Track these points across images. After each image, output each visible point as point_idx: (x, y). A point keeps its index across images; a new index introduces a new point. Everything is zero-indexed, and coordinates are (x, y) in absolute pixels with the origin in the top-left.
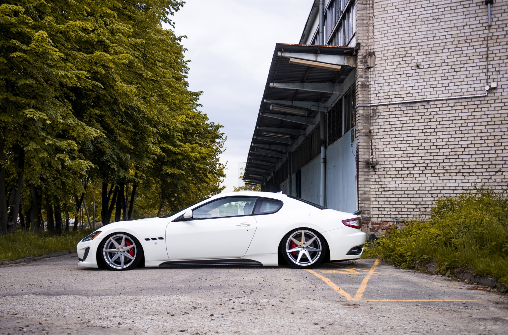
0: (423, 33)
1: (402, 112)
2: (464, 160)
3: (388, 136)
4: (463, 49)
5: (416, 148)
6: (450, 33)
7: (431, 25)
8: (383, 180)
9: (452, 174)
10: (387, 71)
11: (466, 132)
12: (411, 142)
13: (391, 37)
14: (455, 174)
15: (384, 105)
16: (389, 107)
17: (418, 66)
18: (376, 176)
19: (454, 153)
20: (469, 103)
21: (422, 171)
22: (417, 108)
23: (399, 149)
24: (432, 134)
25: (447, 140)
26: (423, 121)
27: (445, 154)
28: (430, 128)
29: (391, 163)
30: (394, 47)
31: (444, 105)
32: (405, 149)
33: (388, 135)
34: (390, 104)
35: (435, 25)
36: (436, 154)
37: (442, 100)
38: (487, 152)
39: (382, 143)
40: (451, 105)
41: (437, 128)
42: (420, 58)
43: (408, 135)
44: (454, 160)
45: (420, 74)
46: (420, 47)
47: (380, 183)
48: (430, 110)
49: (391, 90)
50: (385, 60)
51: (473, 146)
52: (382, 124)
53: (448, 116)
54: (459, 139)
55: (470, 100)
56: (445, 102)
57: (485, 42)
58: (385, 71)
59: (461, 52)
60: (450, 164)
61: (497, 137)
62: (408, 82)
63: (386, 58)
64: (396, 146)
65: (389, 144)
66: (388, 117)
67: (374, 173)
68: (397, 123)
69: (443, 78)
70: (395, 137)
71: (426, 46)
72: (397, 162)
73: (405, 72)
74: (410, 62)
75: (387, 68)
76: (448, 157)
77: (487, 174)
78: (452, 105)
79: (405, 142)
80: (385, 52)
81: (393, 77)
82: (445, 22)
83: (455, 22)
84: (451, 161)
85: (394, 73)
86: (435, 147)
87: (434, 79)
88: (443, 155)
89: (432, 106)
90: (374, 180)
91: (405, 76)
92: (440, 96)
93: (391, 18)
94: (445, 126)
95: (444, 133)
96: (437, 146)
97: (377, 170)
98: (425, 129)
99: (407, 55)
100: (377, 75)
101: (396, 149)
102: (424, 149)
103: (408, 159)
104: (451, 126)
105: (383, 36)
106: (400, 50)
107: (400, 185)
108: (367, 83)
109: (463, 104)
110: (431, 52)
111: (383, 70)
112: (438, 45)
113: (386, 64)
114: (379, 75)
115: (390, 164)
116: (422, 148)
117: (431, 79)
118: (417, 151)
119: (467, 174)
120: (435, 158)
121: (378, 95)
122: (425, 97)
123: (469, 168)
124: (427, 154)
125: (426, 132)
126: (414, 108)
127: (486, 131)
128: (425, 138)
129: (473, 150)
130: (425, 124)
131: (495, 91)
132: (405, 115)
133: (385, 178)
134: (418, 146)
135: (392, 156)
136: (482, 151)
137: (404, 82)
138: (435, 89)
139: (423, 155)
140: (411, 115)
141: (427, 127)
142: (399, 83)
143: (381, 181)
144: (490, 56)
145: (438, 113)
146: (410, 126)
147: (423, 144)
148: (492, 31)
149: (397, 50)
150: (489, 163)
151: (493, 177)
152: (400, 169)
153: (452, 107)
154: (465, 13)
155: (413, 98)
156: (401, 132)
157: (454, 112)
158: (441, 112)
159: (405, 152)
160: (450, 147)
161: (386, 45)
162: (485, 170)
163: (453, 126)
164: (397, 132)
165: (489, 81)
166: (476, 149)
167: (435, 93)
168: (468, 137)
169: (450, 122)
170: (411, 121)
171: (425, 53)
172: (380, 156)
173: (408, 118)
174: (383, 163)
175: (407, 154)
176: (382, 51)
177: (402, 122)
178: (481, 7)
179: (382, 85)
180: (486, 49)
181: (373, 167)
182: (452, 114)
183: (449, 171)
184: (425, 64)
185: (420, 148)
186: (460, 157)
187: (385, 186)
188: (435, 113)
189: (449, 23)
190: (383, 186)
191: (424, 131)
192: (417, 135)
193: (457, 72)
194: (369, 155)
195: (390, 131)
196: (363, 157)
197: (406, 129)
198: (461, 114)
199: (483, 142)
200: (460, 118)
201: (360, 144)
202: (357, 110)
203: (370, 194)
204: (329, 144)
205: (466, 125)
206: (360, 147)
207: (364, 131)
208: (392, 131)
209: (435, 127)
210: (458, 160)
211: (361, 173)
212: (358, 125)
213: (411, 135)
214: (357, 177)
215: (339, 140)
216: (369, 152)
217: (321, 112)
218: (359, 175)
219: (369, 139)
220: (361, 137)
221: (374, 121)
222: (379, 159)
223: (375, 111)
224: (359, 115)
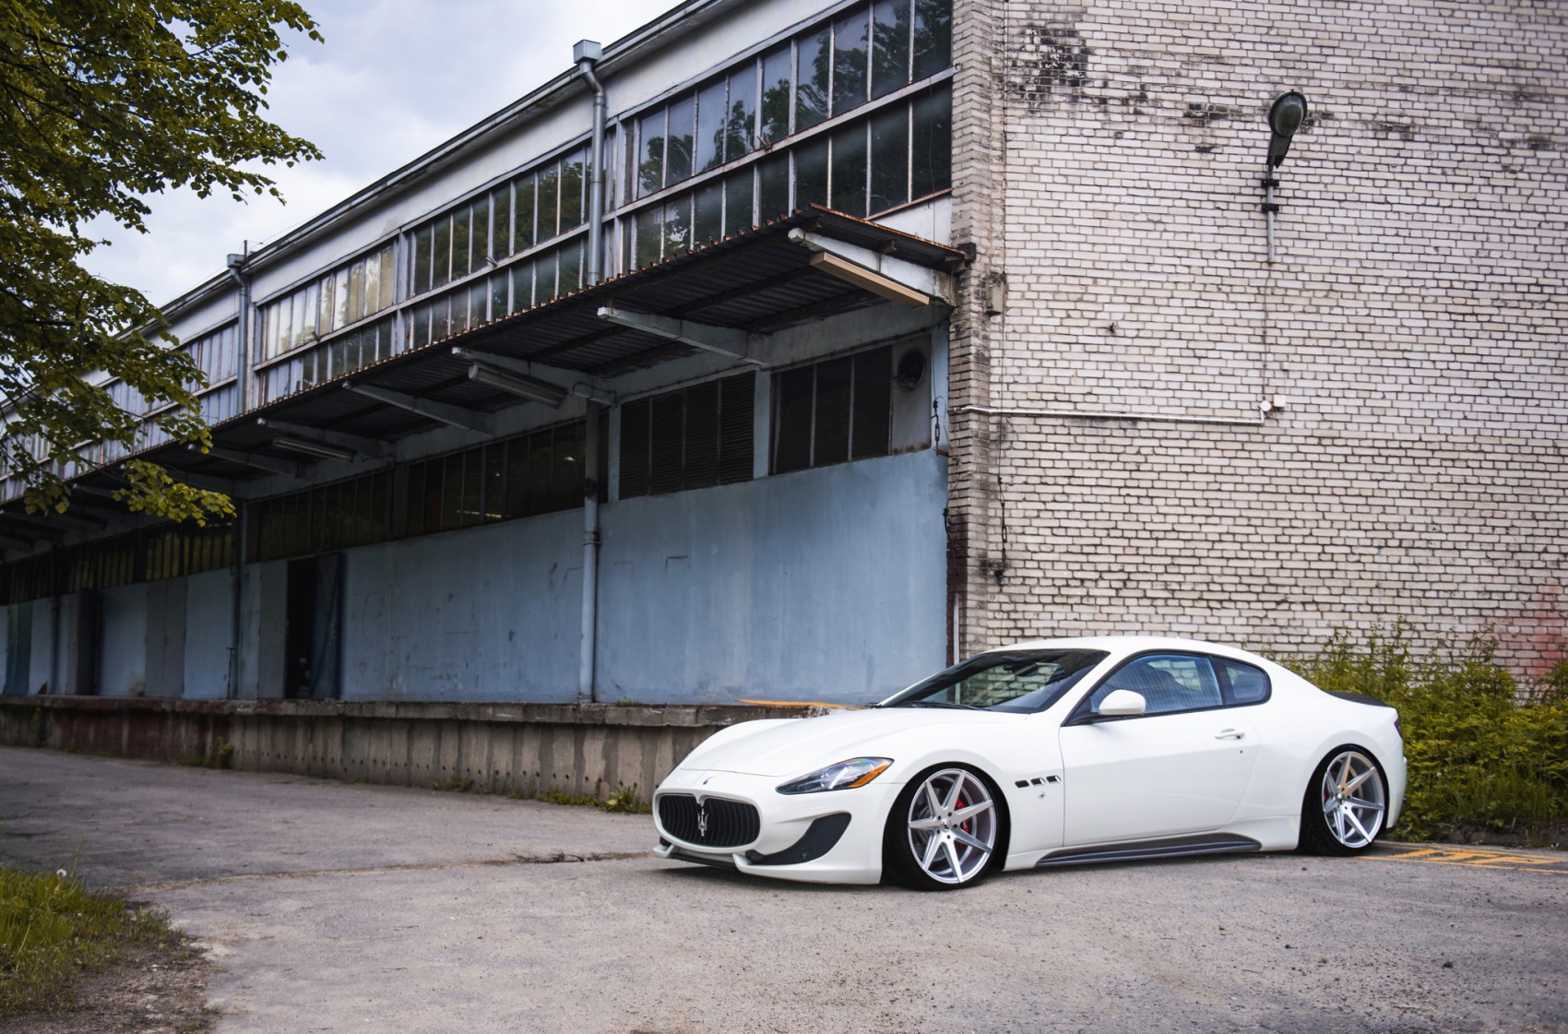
0: (1124, 250)
1: (1071, 439)
2: (1212, 570)
3: (1035, 497)
4: (1213, 305)
5: (1104, 533)
6: (1185, 261)
7: (1143, 234)
8: (1020, 607)
9: (1184, 603)
10: (1038, 329)
11: (1217, 504)
12: (1091, 516)
13: (1048, 245)
14: (1190, 603)
15: (1027, 415)
16: (1040, 421)
17: (1111, 329)
18: (1003, 598)
19: (1189, 553)
20: (1226, 437)
21: (1117, 590)
22: (1107, 432)
23: (1062, 532)
24: (1142, 501)
25: (1174, 519)
26: (1120, 466)
27: (1169, 552)
28: (1138, 487)
29: (1042, 565)
30: (1055, 271)
31: (1170, 435)
32: (1076, 532)
33: (1035, 492)
34: (1041, 416)
35: (1152, 235)
36: (1149, 552)
37: (1167, 421)
38: (1260, 555)
39: (1022, 513)
40: (1186, 435)
41: (1152, 487)
42: (1116, 312)
43: (1086, 499)
44: (1190, 570)
45: (1117, 350)
46: (1117, 283)
47: (1013, 616)
48: (1138, 442)
49: (1046, 380)
50: (1033, 300)
51: (1230, 538)
52: (1022, 463)
53: (1179, 460)
54: (1202, 520)
55: (1226, 429)
56: (1172, 426)
57: (1260, 299)
58: (1032, 329)
59: (1208, 312)
60: (1180, 578)
61: (1281, 523)
62: (1087, 365)
63: (1034, 296)
64: (1055, 523)
65: (1038, 517)
66: (1036, 446)
67: (996, 589)
68: (1058, 464)
69: (1170, 368)
70: (1055, 501)
71: (1131, 284)
72: (1058, 566)
73: (1082, 340)
74: (1092, 315)
75: (1037, 321)
76: (1178, 561)
77: (1259, 605)
78: (1189, 436)
79: (1078, 515)
80: (1032, 279)
81: (1051, 347)
82: (1175, 232)
83: (1197, 238)
84: (1183, 570)
85: (1055, 338)
86: (1147, 535)
87: (1148, 368)
88: (1165, 555)
89: (1144, 434)
90: (996, 607)
91: (1079, 348)
92: (1162, 410)
93: (1048, 195)
94: (1171, 485)
95: (1170, 502)
96: (1151, 531)
97: (1006, 581)
98: (1126, 487)
99: (1086, 297)
100: (1012, 337)
101: (1055, 531)
102: (1122, 537)
103: (1083, 558)
104: (1184, 485)
105: (1027, 237)
106: (1070, 280)
107: (1063, 624)
108: (986, 354)
109: (1213, 436)
110: (1143, 301)
111: (1027, 325)
112: (1159, 286)
113: (1034, 313)
114: (1016, 337)
115: (1039, 568)
116: (1118, 533)
117: (1143, 367)
118: (1106, 541)
119: (1218, 605)
120: (1148, 560)
121: (1012, 387)
122: (1126, 408)
123: (1223, 591)
124: (1129, 551)
125: (1128, 495)
126: (1101, 432)
127: (1259, 505)
128: (1126, 509)
129: (1230, 548)
130: (1126, 475)
131: (1278, 416)
132: (1080, 448)
133: (1025, 603)
134: (1108, 529)
135: (1043, 548)
136: (1250, 551)
137: (1079, 365)
138: (1151, 393)
139: (1120, 551)
140: (1094, 449)
141: (1129, 483)
142: (1065, 364)
143: (1016, 611)
144: (1270, 332)
145: (1158, 451)
146: (1090, 476)
147: (1121, 525)
148: (1274, 275)
149: (1061, 280)
150: (1264, 581)
151: (1271, 615)
152: (1064, 583)
153: (1187, 440)
154: (1219, 222)
155: (1099, 407)
156: (1068, 490)
157: (1191, 452)
158: (1162, 451)
159: (1077, 541)
160: (1183, 536)
161: (1036, 262)
162: (1253, 597)
163: (1189, 486)
164: (1059, 489)
165: (1268, 390)
166: (1237, 546)
167: (1149, 401)
168: (1221, 517)
169: (1183, 477)
170: (1092, 465)
171: (1130, 300)
172: (1017, 547)
173: (1086, 456)
174: (1021, 564)
175: (1082, 545)
176: (1024, 276)
177: (1073, 465)
178: (1253, 215)
179: (1023, 363)
180: (1262, 315)
181: (999, 575)
182: (1188, 457)
183: (1178, 595)
184: (1127, 327)
185: (1113, 533)
186: (1204, 562)
187: (1026, 624)
188: (1148, 451)
189: (1183, 237)
190: (1020, 624)
191: (1124, 492)
192: (1107, 500)
193: (1200, 358)
194: (987, 542)
195: (1042, 484)
196: (975, 545)
197: (1079, 481)
198: (1206, 461)
199: (1252, 530)
200: (1204, 469)
201: (971, 510)
202: (959, 418)
203: (986, 644)
204: (623, 495)
205: (1216, 486)
206: (970, 519)
207: (978, 477)
208: (1046, 484)
209: (1148, 484)
210: (1198, 570)
211: (970, 588)
212: (964, 459)
213: (1092, 499)
214: (957, 596)
215: (721, 487)
216: (986, 533)
217: (589, 403)
218: (964, 594)
219: (987, 499)
220: (972, 493)
221: (1002, 453)
222: (1012, 555)
223: (1005, 428)
224: (969, 433)
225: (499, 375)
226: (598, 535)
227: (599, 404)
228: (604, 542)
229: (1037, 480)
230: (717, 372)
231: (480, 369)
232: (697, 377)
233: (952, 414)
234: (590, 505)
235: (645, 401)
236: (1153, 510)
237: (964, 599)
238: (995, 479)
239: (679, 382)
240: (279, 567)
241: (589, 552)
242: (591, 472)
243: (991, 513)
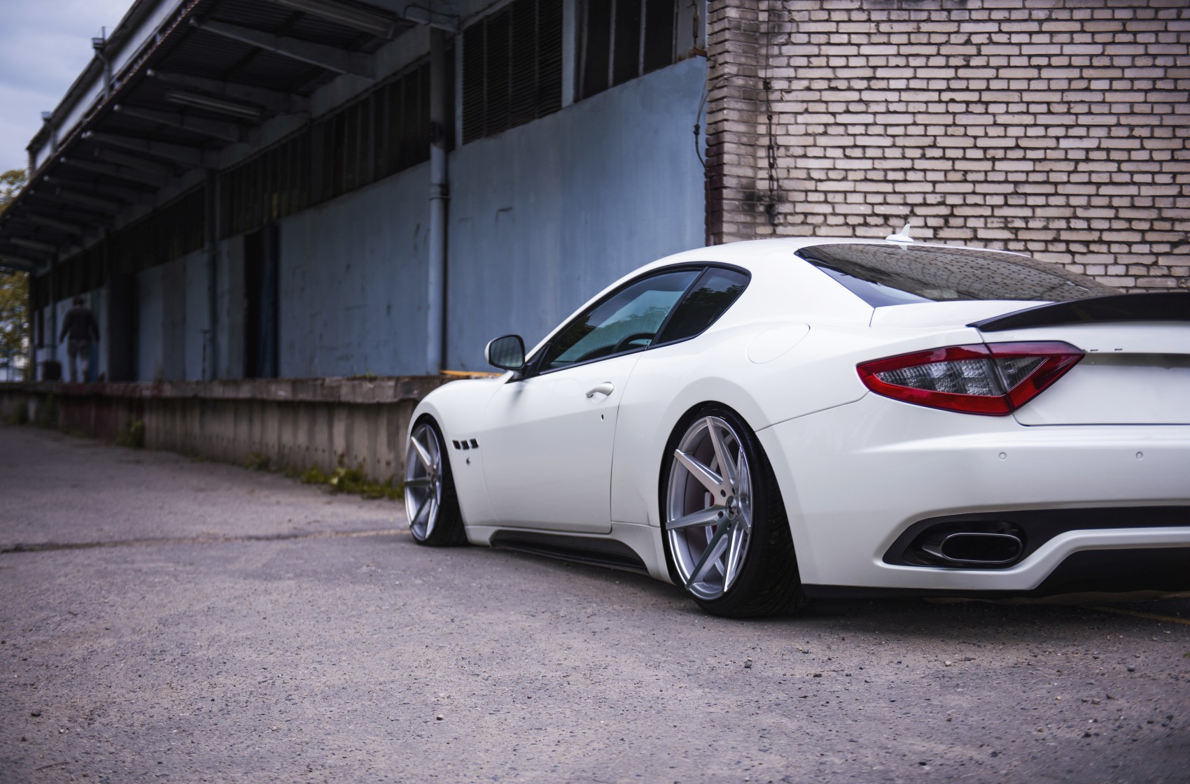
1: (871, 27)
2: (1073, 201)
3: (822, 107)
5: (918, 153)
9: (1031, 246)
11: (1084, 109)
12: (900, 131)
14: (1041, 246)
19: (1042, 177)
20: (1098, 14)
21: (936, 229)
22: (924, 16)
23: (857, 153)
24: (972, 108)
25: (1019, 132)
26: (942, 61)
27: (1011, 177)
28: (967, 89)
29: (830, 197)
31: (1015, 15)
32: (878, 153)
33: (820, 101)
36: (981, 177)
38: (1148, 178)
39: (802, 130)
40: (1037, 15)
41: (988, 89)
43: (892, 107)
44: (1041, 201)
48: (967, 27)
51: (1103, 155)
52: (803, 62)
53: (1027, 50)
54: (1060, 132)
55: (1100, 3)
60: (1027, 212)
61: (1180, 133)
64: (848, 141)
65: (825, 133)
66: (823, 39)
67: (768, 230)
68: (853, 62)
70: (848, 112)
72: (852, 198)
76: (1022, 189)
77: (1145, 248)
78: (1042, 15)
79: (880, 130)
84: (1031, 201)
86: (979, 154)
88: (1006, 181)
89: (975, 15)
94: (1014, 85)
95: (1013, 108)
96: (985, 149)
97: (781, 219)
98: (949, 89)
101: (848, 152)
102: (943, 158)
103: (888, 188)
104: (1034, 85)
109: (1077, 15)
115: (826, 202)
116: (938, 153)
118: (920, 164)
119: (1083, 249)
120: (980, 188)
123: (1090, 229)
124: (951, 176)
125: (953, 101)
126: (914, 16)
127: (1146, 108)
128: (948, 119)
129: (1102, 170)
130: (950, 73)
132: (884, 39)
134: (922, 148)
135: (832, 175)
136: (1132, 173)
139: (940, 176)
140: (904, 39)
141: (954, 85)
145: (996, 38)
146: (899, 77)
147: (942, 142)
150: (1153, 214)
151: (1162, 261)
152: (861, 220)
153: (1041, 22)
156: (867, 96)
157: (1046, 38)
158: (1003, 38)
159: (878, 164)
160: (1030, 154)
162: (1137, 237)
163: (1043, 85)
164: (854, 96)
166: (1113, 167)
168: (1088, 127)
169: (1033, 73)
170: (902, 61)
172: (794, 174)
173: (892, 50)
174: (802, 197)
175: (885, 170)
177: (873, 62)
181: (770, 211)
182: (1041, 45)
183: (1022, 235)
185: (930, 153)
186: (1061, 189)
188: (983, 39)
191: (946, 96)
192: (922, 108)
194: (755, 168)
195: (831, 89)
196: (735, 171)
197: (883, 84)
198: (1068, 50)
199: (1135, 144)
200: (1065, 61)
201: (727, 126)
202: (716, 6)
204: (467, 140)
205: (1083, 84)
206: (727, 137)
207: (740, 82)
208: (836, 89)
209: (983, 85)
210: (1053, 201)
211: (726, 227)
212: (721, 59)
213: (901, 107)
215: (536, 122)
216: (755, 157)
217: (434, 31)
218: (720, 235)
219: (756, 111)
220: (733, 104)
221: (775, 50)
222: (787, 184)
223: (780, 16)
224: (725, 24)
226: (445, 188)
227: (443, 32)
228: (454, 196)
229: (824, 85)
234: (436, 152)
235: (480, 24)
236: (988, 120)
238: (761, 85)
240: (238, 242)
241: (435, 208)
242: (436, 113)
243: (762, 129)
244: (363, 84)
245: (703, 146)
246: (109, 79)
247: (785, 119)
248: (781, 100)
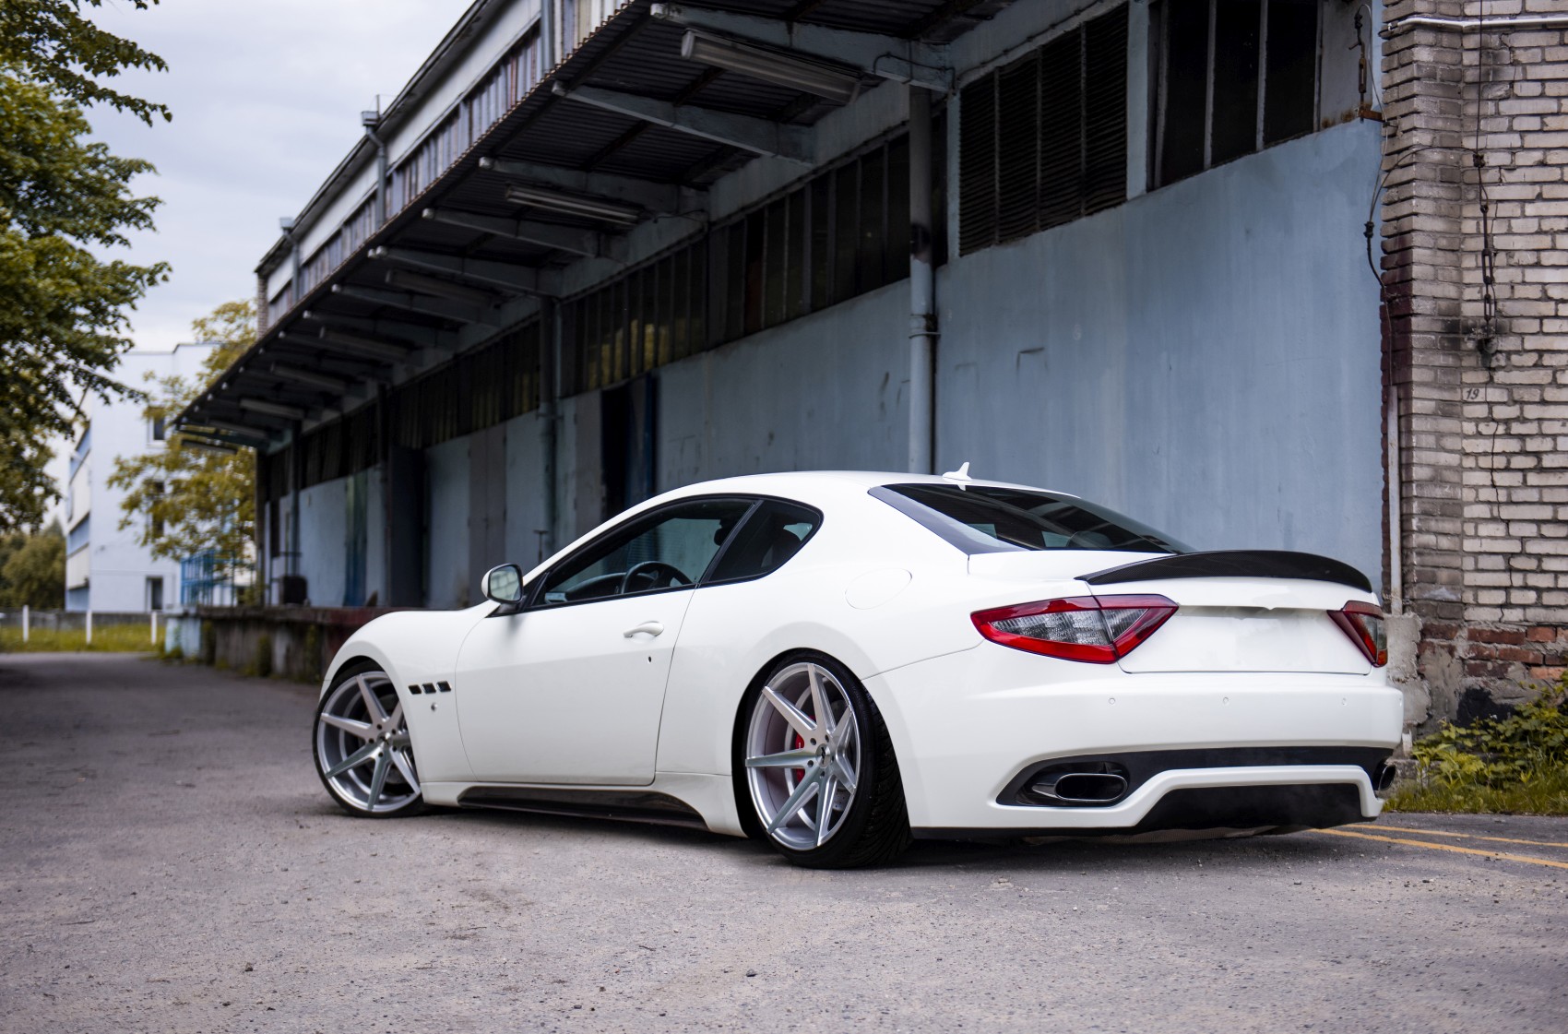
3: (1564, 192)
8: (1531, 412)
15: (1545, 27)
18: (1494, 394)
33: (1561, 181)
39: (1533, 225)
47: (1517, 428)
67: (1482, 377)
90: (1481, 411)
97: (1501, 360)
133: (1543, 402)
143: (1522, 419)
172: (1521, 292)
174: (1534, 326)
181: (1484, 348)
187: (1547, 445)
190: (1532, 445)
194: (1460, 284)
196: (1428, 292)
201: (1417, 223)
202: (1398, 43)
203: (1461, 485)
204: (966, 249)
206: (1417, 239)
207: (1436, 156)
211: (1417, 375)
212: (1405, 124)
214: (1394, 390)
215: (1084, 220)
216: (1459, 268)
217: (915, 92)
218: (1406, 385)
219: (1460, 200)
220: (1425, 190)
221: (1490, 108)
222: (1509, 308)
223: (1496, 57)
224: (1413, 71)
225: (733, 49)
226: (932, 320)
227: (929, 92)
228: (944, 331)
230: (1078, 12)
231: (697, 39)
232: (1053, 26)
233: (1389, 36)
234: (919, 267)
235: (988, 79)
237: (1406, 399)
238: (1469, 160)
239: (1030, 38)
240: (592, 402)
241: (918, 348)
242: (918, 211)
243: (1469, 227)
244: (793, 170)
245: (1378, 254)
246: (386, 168)
247: (1504, 210)
248: (1500, 182)
